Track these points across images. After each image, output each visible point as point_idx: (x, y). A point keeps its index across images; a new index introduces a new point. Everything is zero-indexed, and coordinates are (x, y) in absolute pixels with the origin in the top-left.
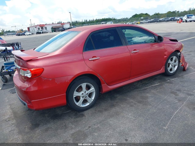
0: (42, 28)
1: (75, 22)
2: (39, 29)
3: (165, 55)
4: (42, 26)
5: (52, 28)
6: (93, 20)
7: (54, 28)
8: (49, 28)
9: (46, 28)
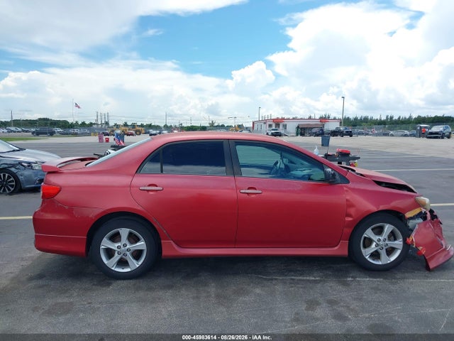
0: (277, 125)
1: (361, 119)
2: (270, 126)
3: (350, 216)
4: (278, 122)
5: (298, 127)
6: (410, 117)
7: (301, 129)
8: (292, 127)
9: (285, 126)
